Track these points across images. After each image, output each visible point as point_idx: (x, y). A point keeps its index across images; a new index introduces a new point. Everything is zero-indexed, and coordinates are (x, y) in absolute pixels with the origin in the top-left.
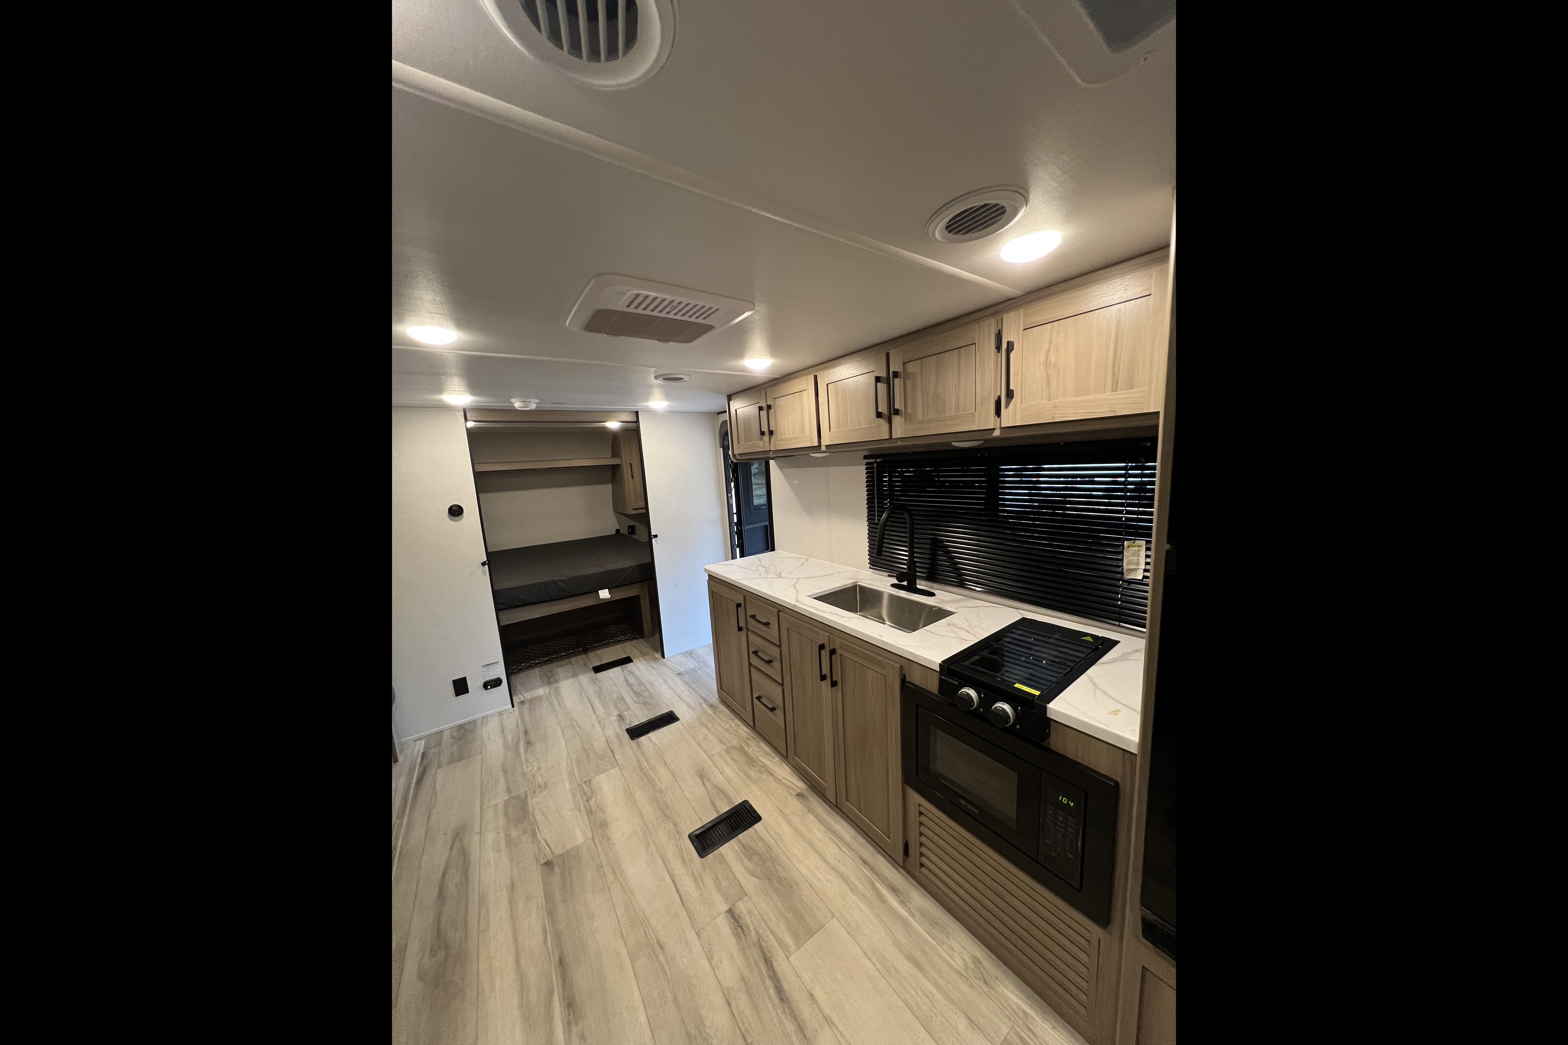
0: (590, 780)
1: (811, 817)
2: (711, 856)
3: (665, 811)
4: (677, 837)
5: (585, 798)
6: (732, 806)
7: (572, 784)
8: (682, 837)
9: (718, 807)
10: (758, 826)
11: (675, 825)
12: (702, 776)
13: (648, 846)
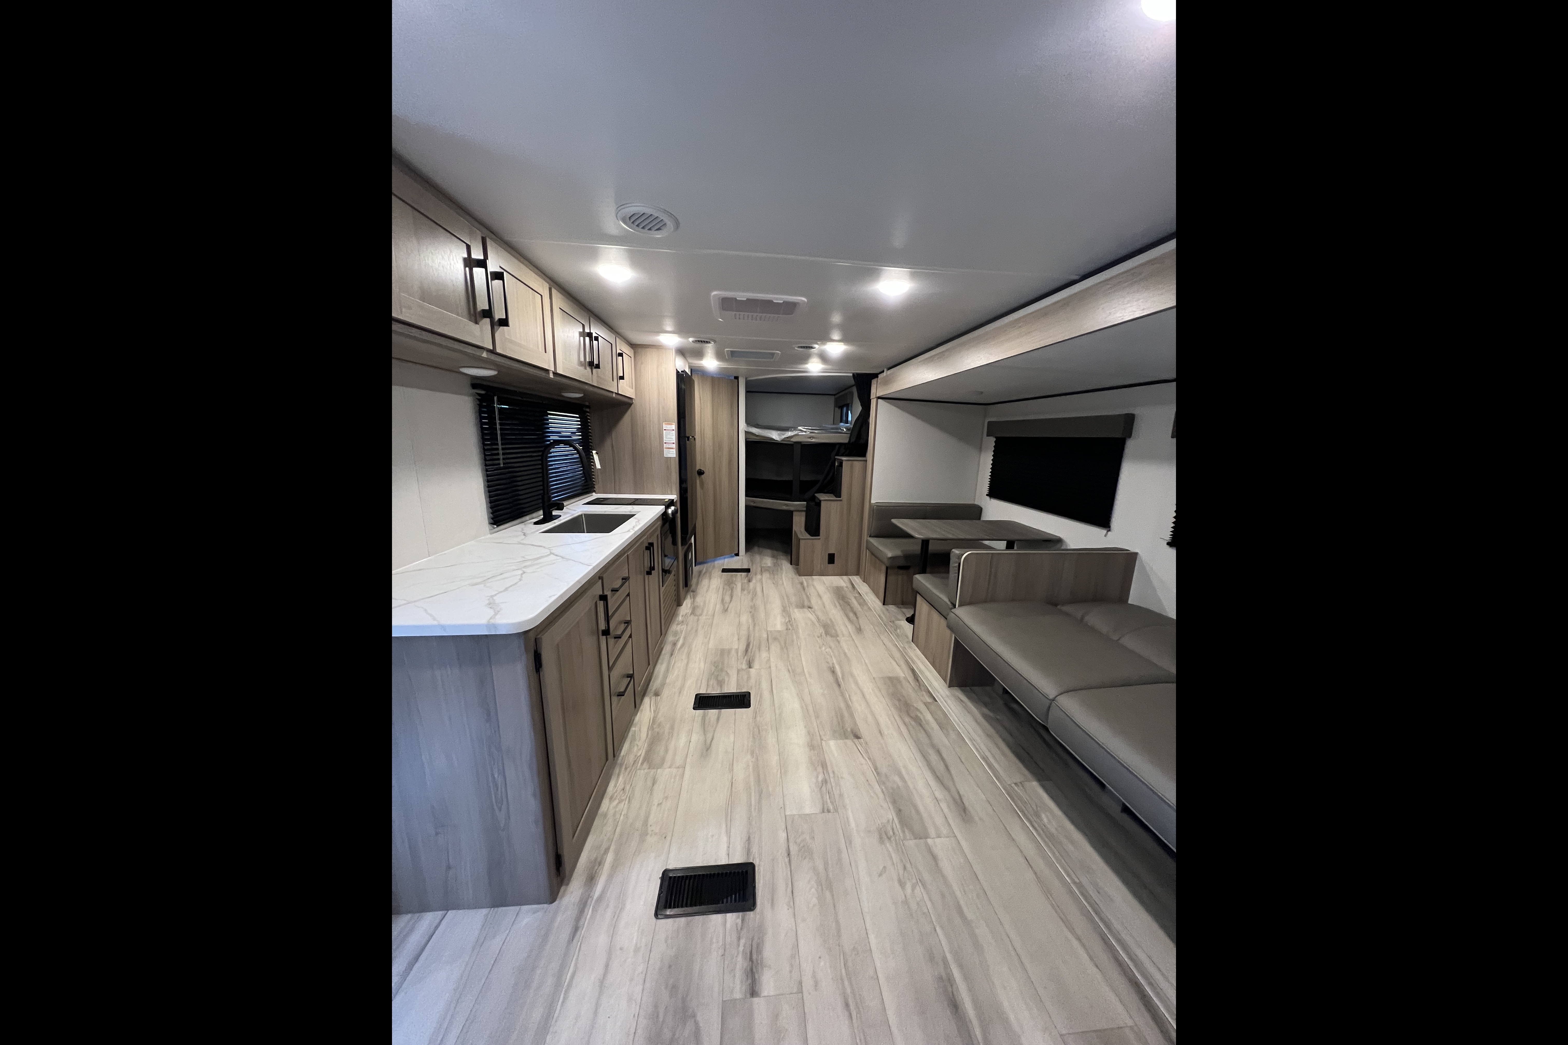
0: (823, 812)
1: (668, 681)
2: (744, 691)
3: (757, 732)
4: (758, 710)
5: (829, 784)
6: (706, 711)
7: (845, 816)
8: (755, 708)
9: (717, 715)
10: (703, 691)
11: (755, 718)
12: (707, 749)
13: (780, 714)
